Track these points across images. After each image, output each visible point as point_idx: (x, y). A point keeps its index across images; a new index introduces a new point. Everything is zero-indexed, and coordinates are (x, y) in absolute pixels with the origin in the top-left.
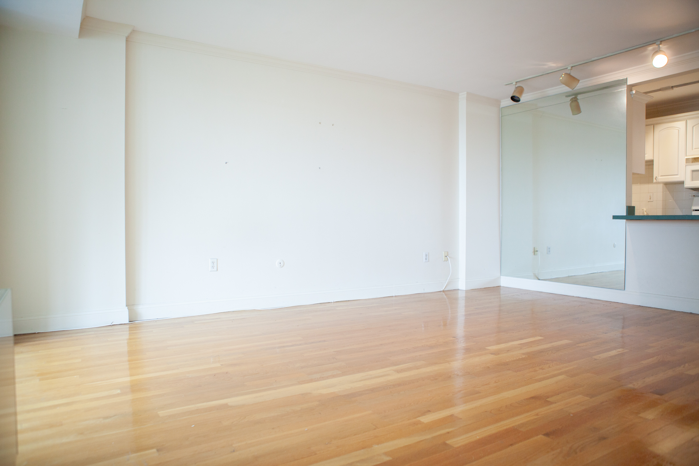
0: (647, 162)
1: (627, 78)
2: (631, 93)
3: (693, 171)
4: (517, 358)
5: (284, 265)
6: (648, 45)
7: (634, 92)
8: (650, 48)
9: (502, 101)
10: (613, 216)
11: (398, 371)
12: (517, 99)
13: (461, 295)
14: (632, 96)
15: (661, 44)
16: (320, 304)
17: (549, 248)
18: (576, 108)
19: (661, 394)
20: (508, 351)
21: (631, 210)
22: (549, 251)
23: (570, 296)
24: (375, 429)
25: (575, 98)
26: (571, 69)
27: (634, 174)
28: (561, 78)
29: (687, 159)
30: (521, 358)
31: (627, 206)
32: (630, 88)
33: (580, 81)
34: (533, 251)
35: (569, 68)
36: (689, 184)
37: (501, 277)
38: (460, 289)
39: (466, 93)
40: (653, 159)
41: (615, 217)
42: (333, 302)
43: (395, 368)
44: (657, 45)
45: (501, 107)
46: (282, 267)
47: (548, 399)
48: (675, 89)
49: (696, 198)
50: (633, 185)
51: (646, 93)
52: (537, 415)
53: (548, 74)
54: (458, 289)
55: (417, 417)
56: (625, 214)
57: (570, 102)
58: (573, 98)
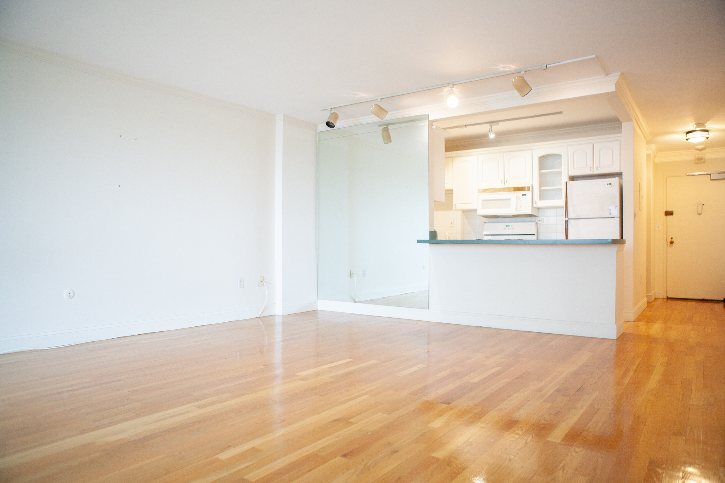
0: (446, 191)
1: (428, 114)
2: (432, 128)
3: (483, 200)
4: (326, 382)
5: (73, 296)
6: (445, 86)
7: (434, 127)
8: (446, 89)
9: (318, 126)
10: (417, 240)
11: (200, 407)
12: (332, 125)
13: (278, 321)
14: (433, 131)
15: (453, 87)
16: (119, 339)
17: (365, 271)
18: (388, 138)
19: (448, 404)
20: (317, 375)
21: (433, 235)
22: (365, 274)
23: (382, 317)
24: (167, 474)
25: (386, 128)
26: (380, 101)
27: (435, 201)
28: (371, 109)
29: (479, 190)
30: (329, 381)
31: (429, 231)
32: (432, 123)
33: (388, 113)
34: (349, 274)
35: (379, 100)
36: (482, 211)
37: (318, 300)
38: (276, 314)
39: (283, 115)
40: (452, 188)
41: (419, 241)
42: (135, 335)
43: (197, 403)
44: (450, 88)
45: (318, 132)
46: (71, 298)
47: (349, 421)
48: (468, 127)
49: (486, 224)
50: (434, 211)
51: (445, 129)
52: (338, 437)
53: (360, 103)
54: (275, 315)
55: (216, 455)
56: (428, 239)
57: (382, 131)
58: (385, 127)
